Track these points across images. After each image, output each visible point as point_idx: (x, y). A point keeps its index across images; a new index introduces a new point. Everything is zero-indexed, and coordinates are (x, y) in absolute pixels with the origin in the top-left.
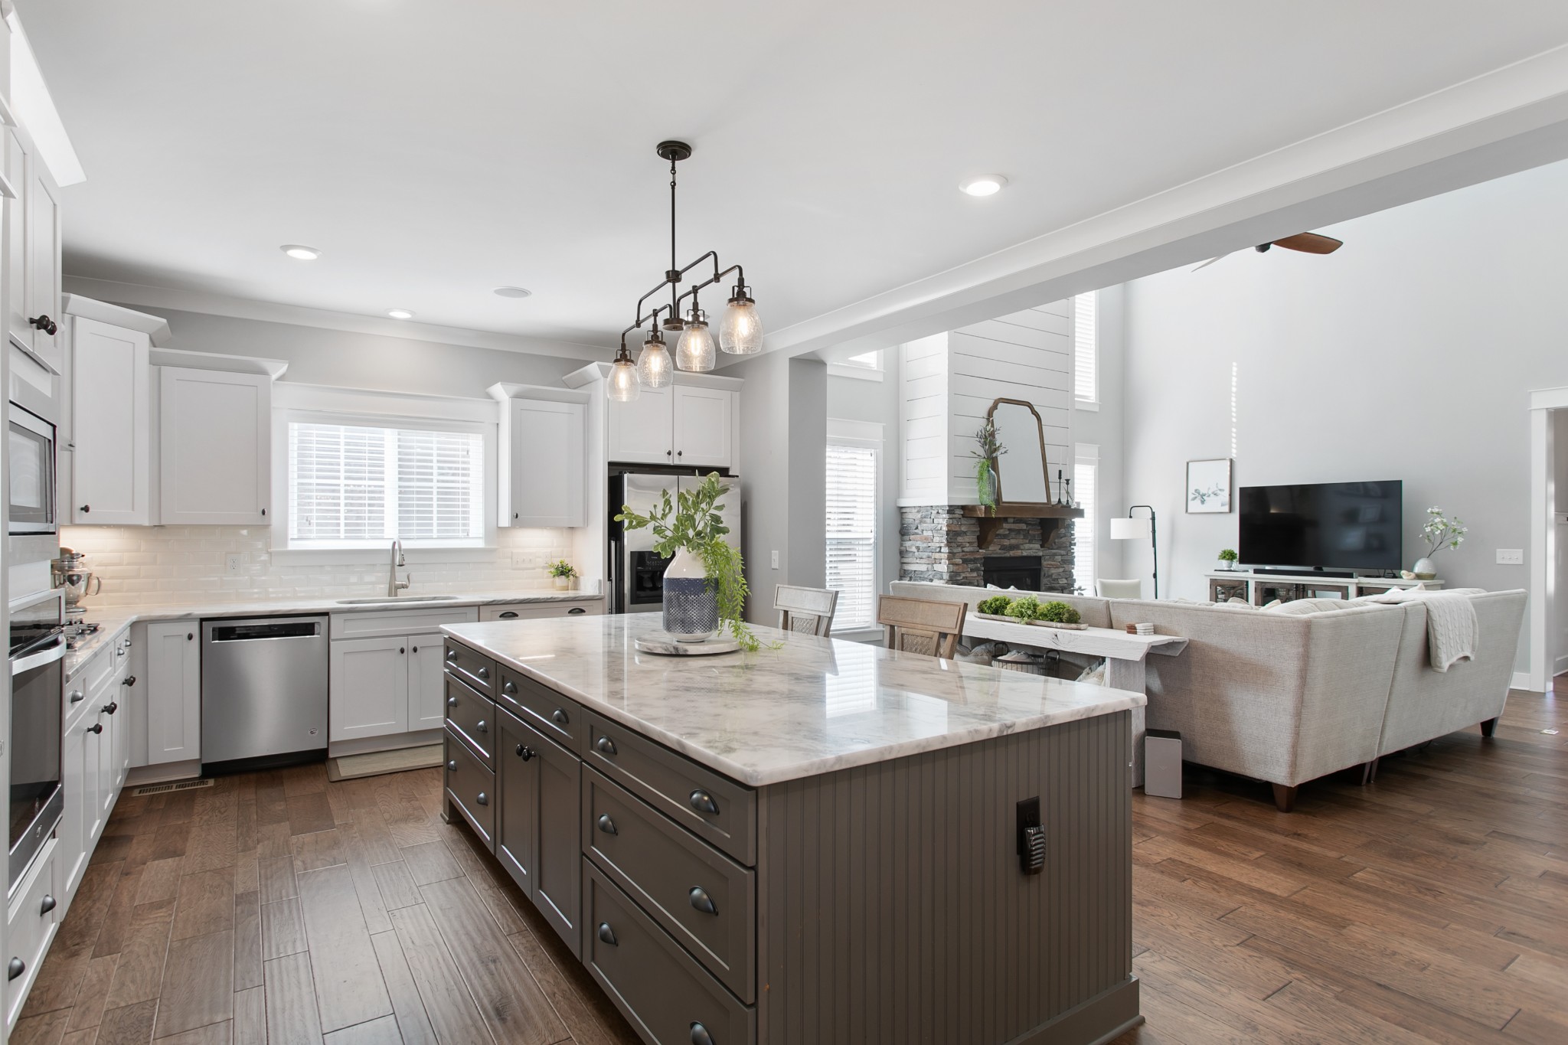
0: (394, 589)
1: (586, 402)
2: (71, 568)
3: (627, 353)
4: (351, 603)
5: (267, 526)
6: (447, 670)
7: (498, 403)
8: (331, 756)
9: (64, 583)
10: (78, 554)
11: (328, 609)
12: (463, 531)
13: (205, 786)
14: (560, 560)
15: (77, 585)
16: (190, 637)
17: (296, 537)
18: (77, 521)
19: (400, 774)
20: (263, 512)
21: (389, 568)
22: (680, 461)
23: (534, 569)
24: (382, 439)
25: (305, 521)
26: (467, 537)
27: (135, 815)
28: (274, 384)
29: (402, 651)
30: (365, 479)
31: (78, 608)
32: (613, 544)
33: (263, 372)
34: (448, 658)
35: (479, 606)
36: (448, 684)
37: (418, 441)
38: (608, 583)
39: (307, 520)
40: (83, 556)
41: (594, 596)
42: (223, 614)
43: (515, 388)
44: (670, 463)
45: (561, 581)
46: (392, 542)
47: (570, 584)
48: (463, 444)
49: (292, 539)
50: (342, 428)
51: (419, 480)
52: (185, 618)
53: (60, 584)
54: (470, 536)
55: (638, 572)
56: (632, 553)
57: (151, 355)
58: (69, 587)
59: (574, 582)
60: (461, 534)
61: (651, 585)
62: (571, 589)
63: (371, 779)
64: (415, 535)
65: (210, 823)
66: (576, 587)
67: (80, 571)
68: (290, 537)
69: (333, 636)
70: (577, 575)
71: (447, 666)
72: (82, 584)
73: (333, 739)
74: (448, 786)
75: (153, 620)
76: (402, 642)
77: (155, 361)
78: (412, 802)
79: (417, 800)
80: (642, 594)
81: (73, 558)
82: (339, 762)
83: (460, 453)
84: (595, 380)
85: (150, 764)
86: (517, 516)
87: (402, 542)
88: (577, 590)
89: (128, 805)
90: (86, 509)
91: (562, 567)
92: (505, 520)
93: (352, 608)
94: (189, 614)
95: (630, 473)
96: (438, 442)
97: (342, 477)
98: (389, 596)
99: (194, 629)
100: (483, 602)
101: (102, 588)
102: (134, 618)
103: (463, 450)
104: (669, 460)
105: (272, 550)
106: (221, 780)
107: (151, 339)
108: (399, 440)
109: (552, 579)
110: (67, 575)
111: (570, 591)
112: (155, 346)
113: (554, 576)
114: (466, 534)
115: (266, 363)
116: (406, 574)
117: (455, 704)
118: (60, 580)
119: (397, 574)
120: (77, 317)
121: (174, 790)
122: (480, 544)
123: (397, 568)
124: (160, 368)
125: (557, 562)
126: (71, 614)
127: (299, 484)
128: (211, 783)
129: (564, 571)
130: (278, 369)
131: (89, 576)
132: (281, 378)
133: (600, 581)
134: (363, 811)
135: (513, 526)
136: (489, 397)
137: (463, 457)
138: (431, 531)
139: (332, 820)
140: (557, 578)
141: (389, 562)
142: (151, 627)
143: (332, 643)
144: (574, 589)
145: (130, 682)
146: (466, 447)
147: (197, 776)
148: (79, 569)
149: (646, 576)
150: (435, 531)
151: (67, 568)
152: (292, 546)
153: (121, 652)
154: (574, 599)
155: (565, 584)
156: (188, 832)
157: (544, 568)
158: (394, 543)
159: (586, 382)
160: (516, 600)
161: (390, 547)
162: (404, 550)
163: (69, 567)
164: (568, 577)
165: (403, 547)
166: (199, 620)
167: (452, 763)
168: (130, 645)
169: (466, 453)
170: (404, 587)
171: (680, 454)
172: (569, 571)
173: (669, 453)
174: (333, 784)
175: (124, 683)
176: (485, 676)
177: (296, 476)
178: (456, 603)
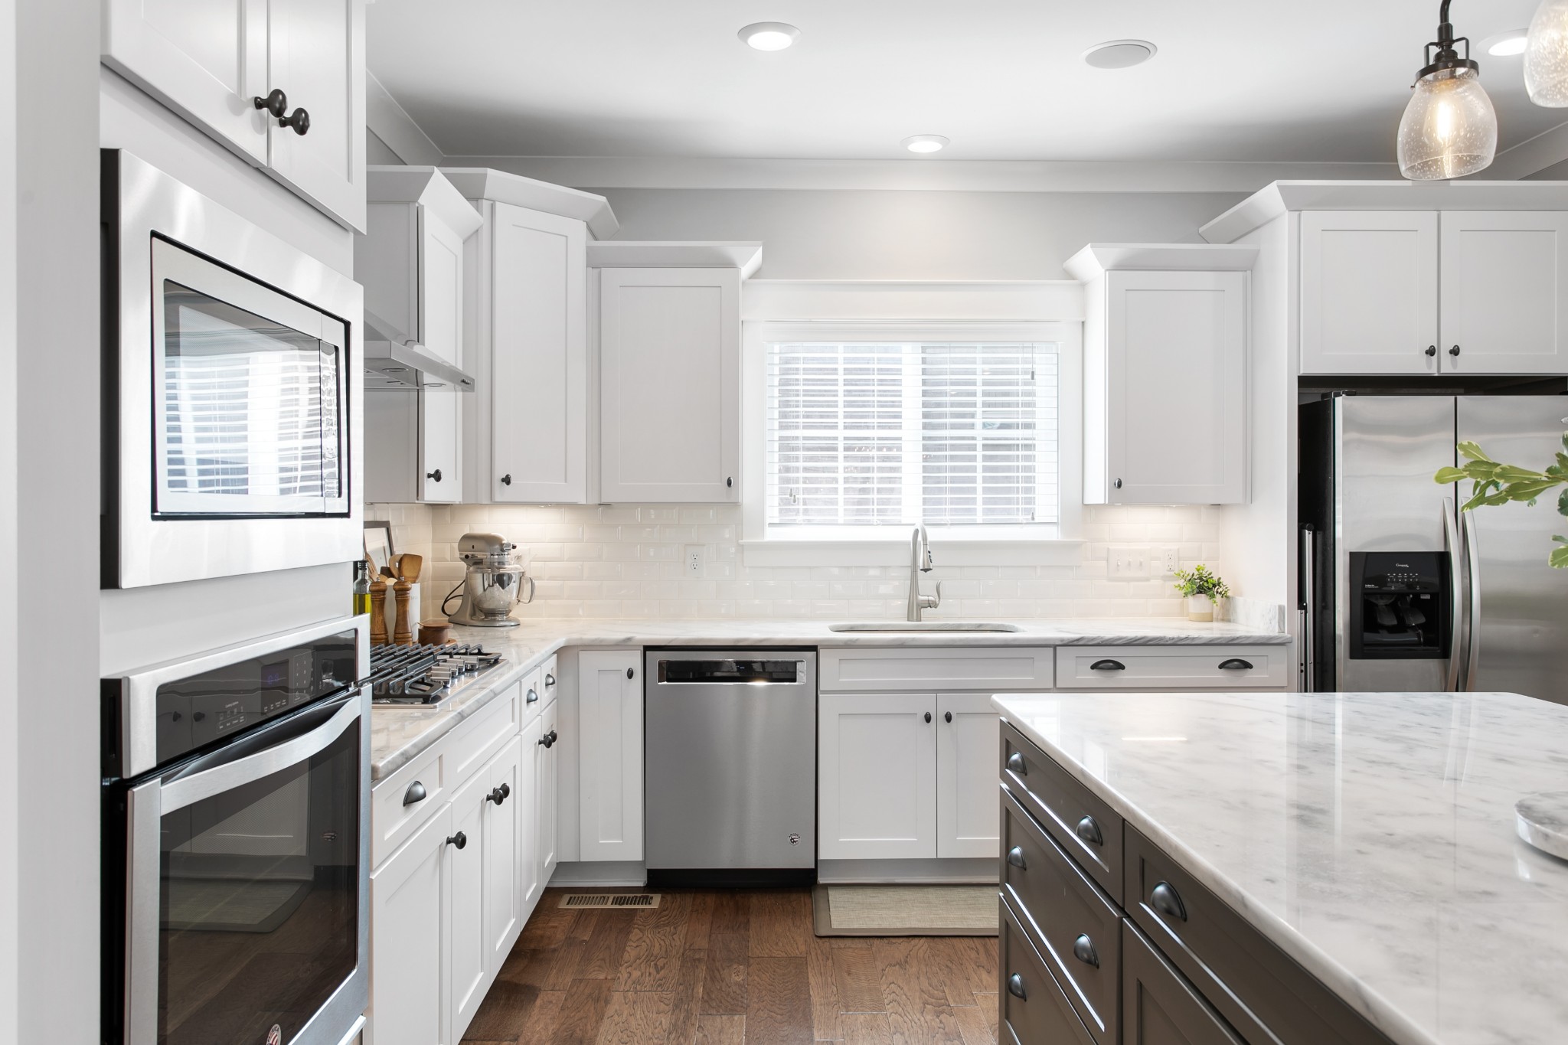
0: (916, 608)
1: (1249, 266)
2: (502, 563)
3: (1459, 48)
4: (852, 630)
5: (736, 505)
6: (1005, 786)
7: (1083, 285)
8: (821, 880)
9: (493, 586)
10: (509, 545)
11: (816, 641)
12: (1026, 511)
13: (648, 907)
14: (1195, 564)
15: (507, 588)
16: (630, 674)
17: (776, 521)
18: (498, 498)
19: (923, 940)
20: (729, 483)
21: (908, 572)
22: (1455, 365)
23: (1148, 580)
24: (899, 361)
25: (788, 496)
26: (1032, 522)
27: (553, 946)
28: (743, 283)
29: (928, 719)
30: (873, 428)
31: (510, 621)
32: (1308, 536)
33: (729, 264)
34: (1006, 763)
35: (1055, 647)
36: (1007, 816)
37: (954, 361)
38: (1298, 614)
39: (791, 495)
40: (514, 547)
41: (1271, 638)
42: (672, 641)
43: (1116, 251)
44: (1433, 371)
45: (1200, 604)
46: (912, 530)
47: (1216, 609)
48: (1025, 361)
49: (771, 525)
50: (841, 346)
51: (954, 427)
52: (624, 645)
53: (489, 586)
54: (1037, 520)
55: (1367, 594)
56: (1354, 557)
57: (590, 253)
58: (498, 589)
59: (1223, 607)
60: (1021, 518)
61: (1395, 622)
62: (1217, 620)
63: (877, 942)
64: (947, 518)
65: (638, 987)
66: (1226, 617)
67: (511, 569)
68: (768, 520)
69: (822, 687)
70: (1229, 594)
71: (1005, 778)
72: (513, 586)
73: (822, 856)
74: (1007, 1017)
75: (586, 646)
76: (927, 704)
77: (595, 262)
78: (943, 1017)
79: (951, 1015)
80: (1370, 637)
81: (502, 550)
82: (834, 895)
83: (1020, 377)
84: (1272, 220)
85: (582, 860)
86: (1120, 485)
87: (929, 531)
88: (1229, 621)
89: (551, 924)
90: (507, 480)
91: (1201, 579)
92: (1097, 491)
93: (851, 640)
94: (629, 639)
95: (1348, 394)
96: (985, 362)
97: (841, 426)
98: (908, 620)
99: (635, 661)
100: (1062, 640)
101: (536, 592)
102: (561, 642)
103: (1025, 373)
104: (1430, 367)
105: (744, 541)
106: (669, 897)
107: (589, 227)
108: (924, 361)
109: (1181, 600)
110: (496, 574)
111: (1215, 625)
112: (596, 239)
113: (1186, 595)
114: (1030, 517)
115: (732, 249)
116: (933, 584)
117: (1023, 865)
118: (488, 579)
119: (920, 583)
120: (497, 203)
121: (609, 906)
122: (1053, 534)
123: (921, 574)
124: (600, 272)
125: (1190, 569)
126: (502, 629)
127: (781, 438)
128: (656, 902)
129: (1204, 586)
130: (750, 259)
131: (522, 575)
132: (756, 275)
133: (1281, 608)
134: (861, 1018)
135: (1112, 503)
136: (1069, 275)
137: (1026, 384)
138: (972, 511)
139: (810, 1028)
140: (1190, 598)
141: (909, 562)
142: (583, 655)
143: (821, 696)
144: (1223, 620)
145: (549, 740)
146: (1030, 366)
147: (641, 884)
148: (511, 567)
149: (1381, 603)
150: (980, 512)
151: (496, 564)
152: (772, 535)
153: (533, 696)
154: (1231, 643)
155: (1207, 610)
156: (607, 1002)
157: (1165, 578)
158: (917, 531)
159: (1250, 228)
160: (1120, 639)
161: (910, 538)
162: (931, 543)
163: (499, 563)
164: (1212, 596)
165: (930, 539)
166: (642, 649)
167: (1017, 978)
168: (553, 683)
169: (1029, 377)
170: (931, 605)
171: (1455, 352)
172: (1214, 586)
173: (1431, 352)
174: (820, 941)
175: (540, 743)
176: (1095, 839)
177: (776, 426)
178: (1015, 640)
